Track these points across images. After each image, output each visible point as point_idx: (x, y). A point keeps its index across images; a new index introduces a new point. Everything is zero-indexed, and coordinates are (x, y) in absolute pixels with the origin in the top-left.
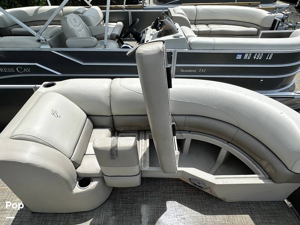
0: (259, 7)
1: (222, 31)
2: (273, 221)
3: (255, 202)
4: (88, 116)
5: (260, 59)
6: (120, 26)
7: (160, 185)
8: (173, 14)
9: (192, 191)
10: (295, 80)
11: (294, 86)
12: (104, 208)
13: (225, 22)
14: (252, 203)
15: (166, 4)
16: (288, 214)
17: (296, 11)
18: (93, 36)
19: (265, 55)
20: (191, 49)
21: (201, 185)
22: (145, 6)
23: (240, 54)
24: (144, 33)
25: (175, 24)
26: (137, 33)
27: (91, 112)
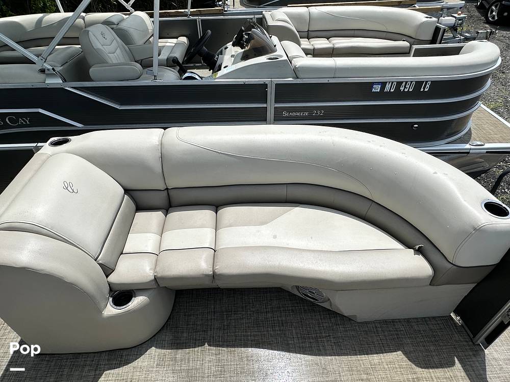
0: (415, 7)
1: (352, 48)
2: (432, 348)
3: (404, 319)
4: (127, 191)
5: (411, 90)
6: (183, 43)
7: (251, 300)
8: (271, 22)
9: (302, 307)
10: (471, 124)
11: (469, 133)
12: (157, 341)
13: (357, 33)
14: (399, 322)
15: (262, 6)
16: (456, 335)
17: (478, 14)
18: (135, 62)
19: (419, 84)
20: (298, 78)
21: (316, 296)
22: (226, 9)
23: (378, 83)
24: (222, 54)
25: (271, 37)
26: (208, 54)
27: (132, 185)
